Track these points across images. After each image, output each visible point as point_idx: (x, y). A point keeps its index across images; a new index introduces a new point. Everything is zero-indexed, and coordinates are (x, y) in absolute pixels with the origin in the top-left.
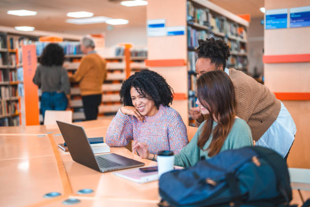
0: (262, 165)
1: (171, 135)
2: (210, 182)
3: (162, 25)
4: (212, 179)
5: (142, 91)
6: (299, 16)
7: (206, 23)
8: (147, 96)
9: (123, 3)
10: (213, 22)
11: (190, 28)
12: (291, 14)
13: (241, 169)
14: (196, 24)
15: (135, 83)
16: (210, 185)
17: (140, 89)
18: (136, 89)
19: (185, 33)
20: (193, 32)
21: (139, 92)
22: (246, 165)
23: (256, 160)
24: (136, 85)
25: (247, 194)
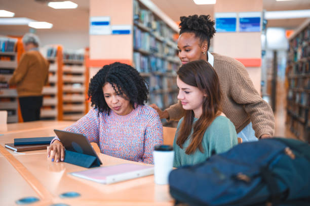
0: (296, 157)
1: (148, 136)
2: (243, 177)
3: (106, 23)
4: (244, 173)
5: (119, 88)
6: (247, 21)
7: (149, 25)
8: (124, 95)
9: (52, 5)
10: (155, 25)
11: (136, 28)
12: (240, 19)
13: (275, 162)
14: (140, 25)
15: (110, 79)
16: (243, 182)
17: (117, 86)
18: (113, 86)
19: (131, 32)
20: (138, 32)
21: (116, 90)
22: (279, 157)
23: (289, 152)
24: (112, 81)
25: (287, 192)
